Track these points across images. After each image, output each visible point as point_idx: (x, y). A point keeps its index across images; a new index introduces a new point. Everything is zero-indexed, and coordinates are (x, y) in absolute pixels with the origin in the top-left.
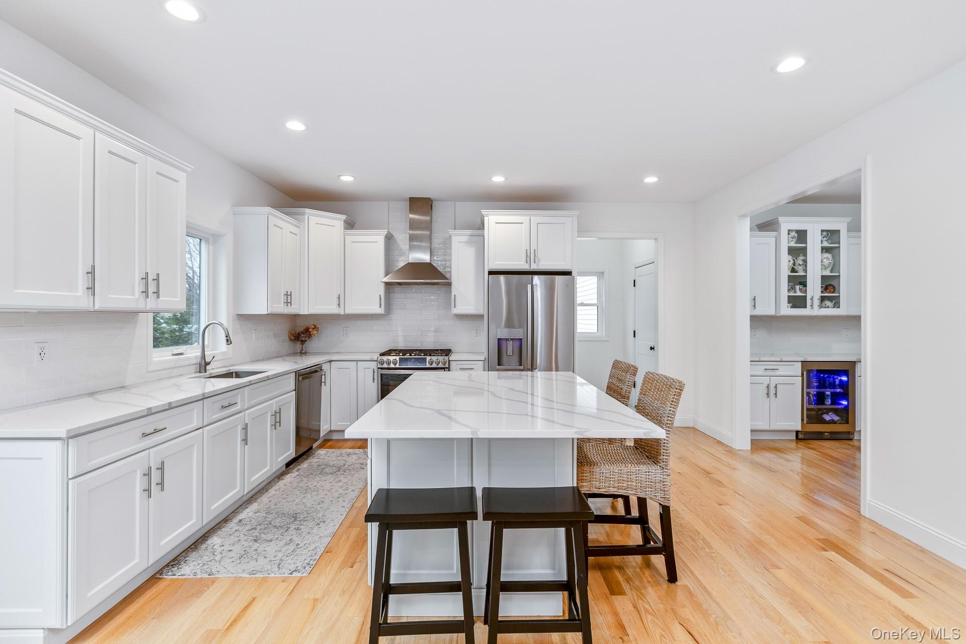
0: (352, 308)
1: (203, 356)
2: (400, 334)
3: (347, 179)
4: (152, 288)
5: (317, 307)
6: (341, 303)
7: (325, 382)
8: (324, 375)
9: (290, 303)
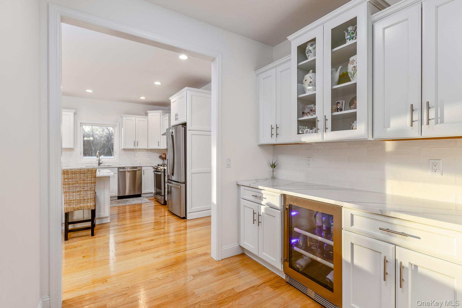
1: (99, 161)
5: (151, 146)
6: (160, 144)
7: (144, 174)
8: (144, 171)
9: (137, 145)
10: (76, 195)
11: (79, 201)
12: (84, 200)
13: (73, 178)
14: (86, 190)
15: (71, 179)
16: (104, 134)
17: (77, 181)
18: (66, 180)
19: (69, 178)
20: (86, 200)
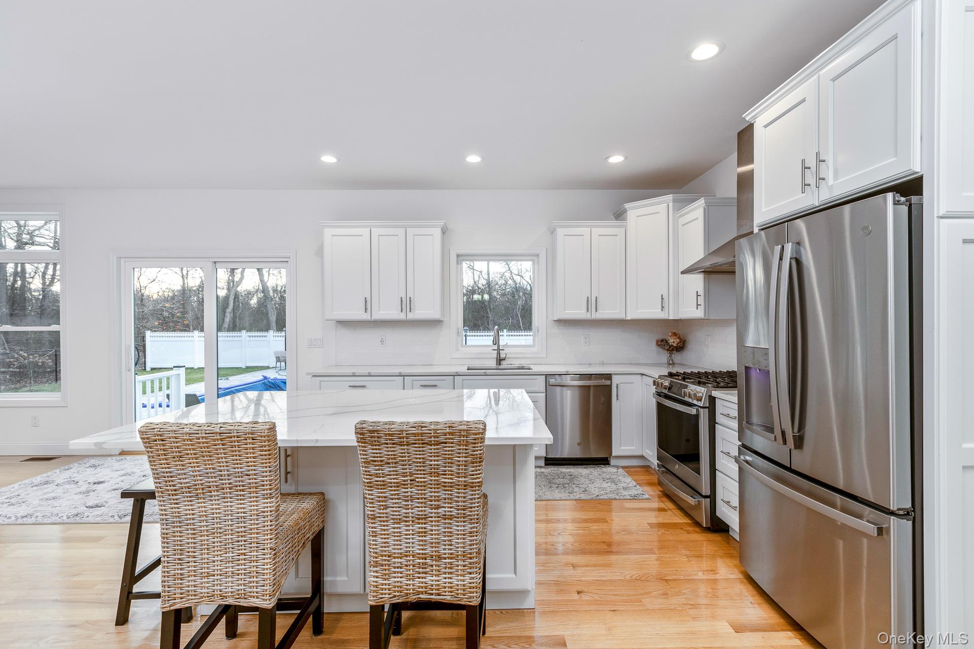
1: (498, 353)
4: (409, 307)
6: (666, 305)
7: (617, 396)
8: (617, 387)
9: (596, 308)
10: (411, 532)
11: (421, 561)
12: (439, 558)
13: (396, 463)
14: (445, 517)
15: (389, 464)
16: (507, 290)
17: (411, 474)
18: (372, 469)
19: (381, 461)
20: (447, 561)
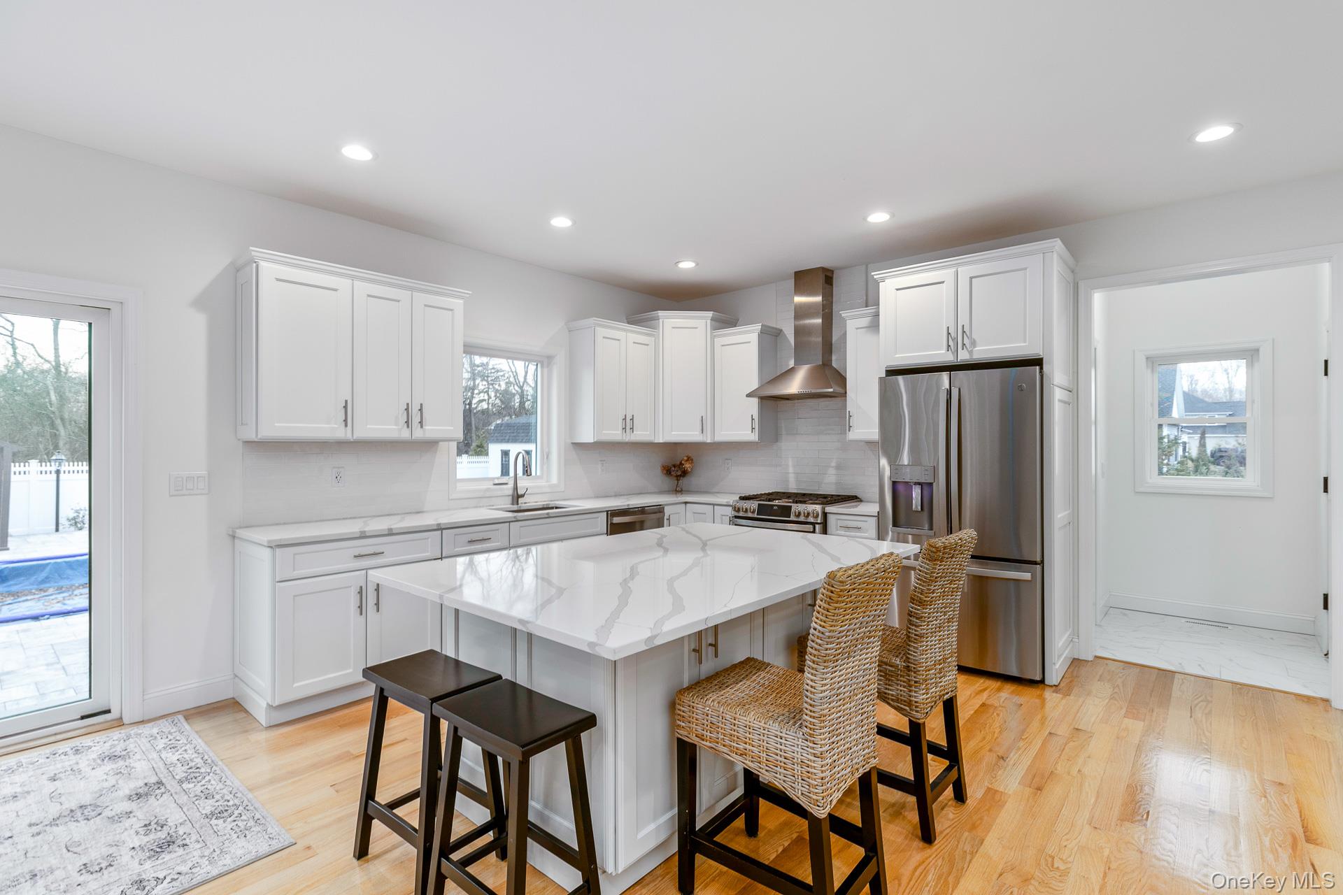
0: (723, 435)
1: (516, 488)
2: (791, 470)
3: (687, 265)
4: (416, 419)
5: (673, 433)
6: (705, 427)
9: (632, 429)
